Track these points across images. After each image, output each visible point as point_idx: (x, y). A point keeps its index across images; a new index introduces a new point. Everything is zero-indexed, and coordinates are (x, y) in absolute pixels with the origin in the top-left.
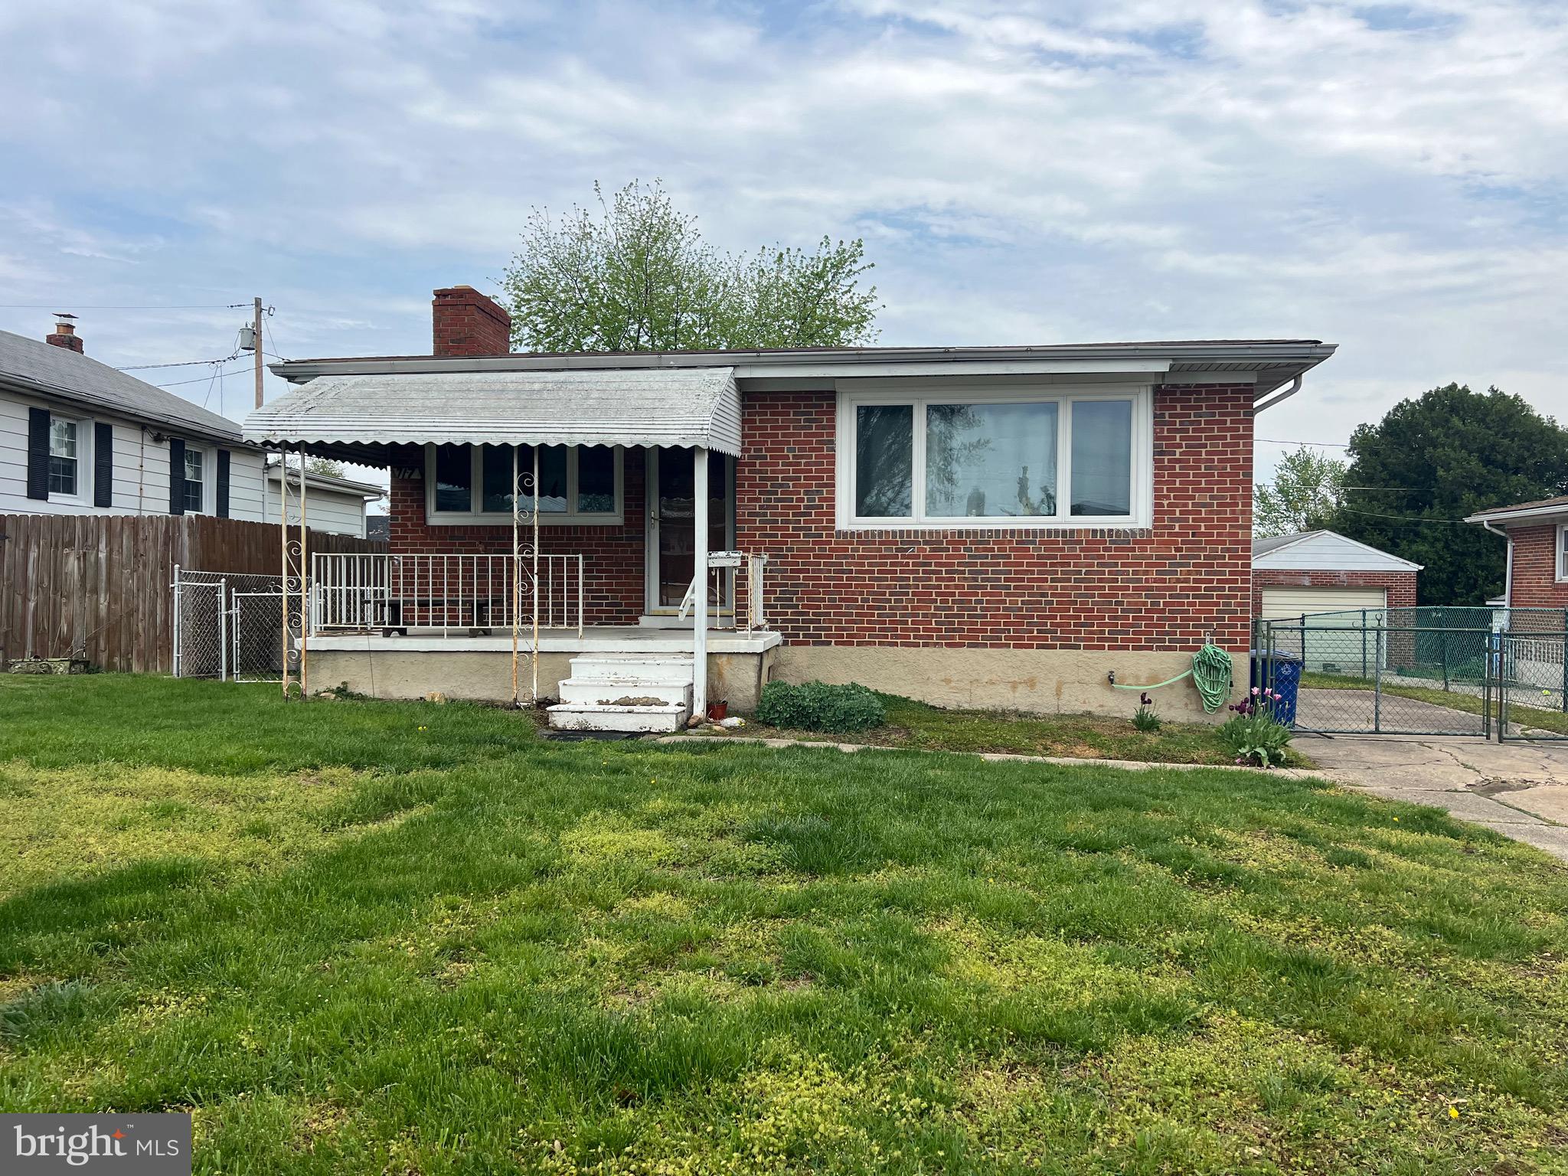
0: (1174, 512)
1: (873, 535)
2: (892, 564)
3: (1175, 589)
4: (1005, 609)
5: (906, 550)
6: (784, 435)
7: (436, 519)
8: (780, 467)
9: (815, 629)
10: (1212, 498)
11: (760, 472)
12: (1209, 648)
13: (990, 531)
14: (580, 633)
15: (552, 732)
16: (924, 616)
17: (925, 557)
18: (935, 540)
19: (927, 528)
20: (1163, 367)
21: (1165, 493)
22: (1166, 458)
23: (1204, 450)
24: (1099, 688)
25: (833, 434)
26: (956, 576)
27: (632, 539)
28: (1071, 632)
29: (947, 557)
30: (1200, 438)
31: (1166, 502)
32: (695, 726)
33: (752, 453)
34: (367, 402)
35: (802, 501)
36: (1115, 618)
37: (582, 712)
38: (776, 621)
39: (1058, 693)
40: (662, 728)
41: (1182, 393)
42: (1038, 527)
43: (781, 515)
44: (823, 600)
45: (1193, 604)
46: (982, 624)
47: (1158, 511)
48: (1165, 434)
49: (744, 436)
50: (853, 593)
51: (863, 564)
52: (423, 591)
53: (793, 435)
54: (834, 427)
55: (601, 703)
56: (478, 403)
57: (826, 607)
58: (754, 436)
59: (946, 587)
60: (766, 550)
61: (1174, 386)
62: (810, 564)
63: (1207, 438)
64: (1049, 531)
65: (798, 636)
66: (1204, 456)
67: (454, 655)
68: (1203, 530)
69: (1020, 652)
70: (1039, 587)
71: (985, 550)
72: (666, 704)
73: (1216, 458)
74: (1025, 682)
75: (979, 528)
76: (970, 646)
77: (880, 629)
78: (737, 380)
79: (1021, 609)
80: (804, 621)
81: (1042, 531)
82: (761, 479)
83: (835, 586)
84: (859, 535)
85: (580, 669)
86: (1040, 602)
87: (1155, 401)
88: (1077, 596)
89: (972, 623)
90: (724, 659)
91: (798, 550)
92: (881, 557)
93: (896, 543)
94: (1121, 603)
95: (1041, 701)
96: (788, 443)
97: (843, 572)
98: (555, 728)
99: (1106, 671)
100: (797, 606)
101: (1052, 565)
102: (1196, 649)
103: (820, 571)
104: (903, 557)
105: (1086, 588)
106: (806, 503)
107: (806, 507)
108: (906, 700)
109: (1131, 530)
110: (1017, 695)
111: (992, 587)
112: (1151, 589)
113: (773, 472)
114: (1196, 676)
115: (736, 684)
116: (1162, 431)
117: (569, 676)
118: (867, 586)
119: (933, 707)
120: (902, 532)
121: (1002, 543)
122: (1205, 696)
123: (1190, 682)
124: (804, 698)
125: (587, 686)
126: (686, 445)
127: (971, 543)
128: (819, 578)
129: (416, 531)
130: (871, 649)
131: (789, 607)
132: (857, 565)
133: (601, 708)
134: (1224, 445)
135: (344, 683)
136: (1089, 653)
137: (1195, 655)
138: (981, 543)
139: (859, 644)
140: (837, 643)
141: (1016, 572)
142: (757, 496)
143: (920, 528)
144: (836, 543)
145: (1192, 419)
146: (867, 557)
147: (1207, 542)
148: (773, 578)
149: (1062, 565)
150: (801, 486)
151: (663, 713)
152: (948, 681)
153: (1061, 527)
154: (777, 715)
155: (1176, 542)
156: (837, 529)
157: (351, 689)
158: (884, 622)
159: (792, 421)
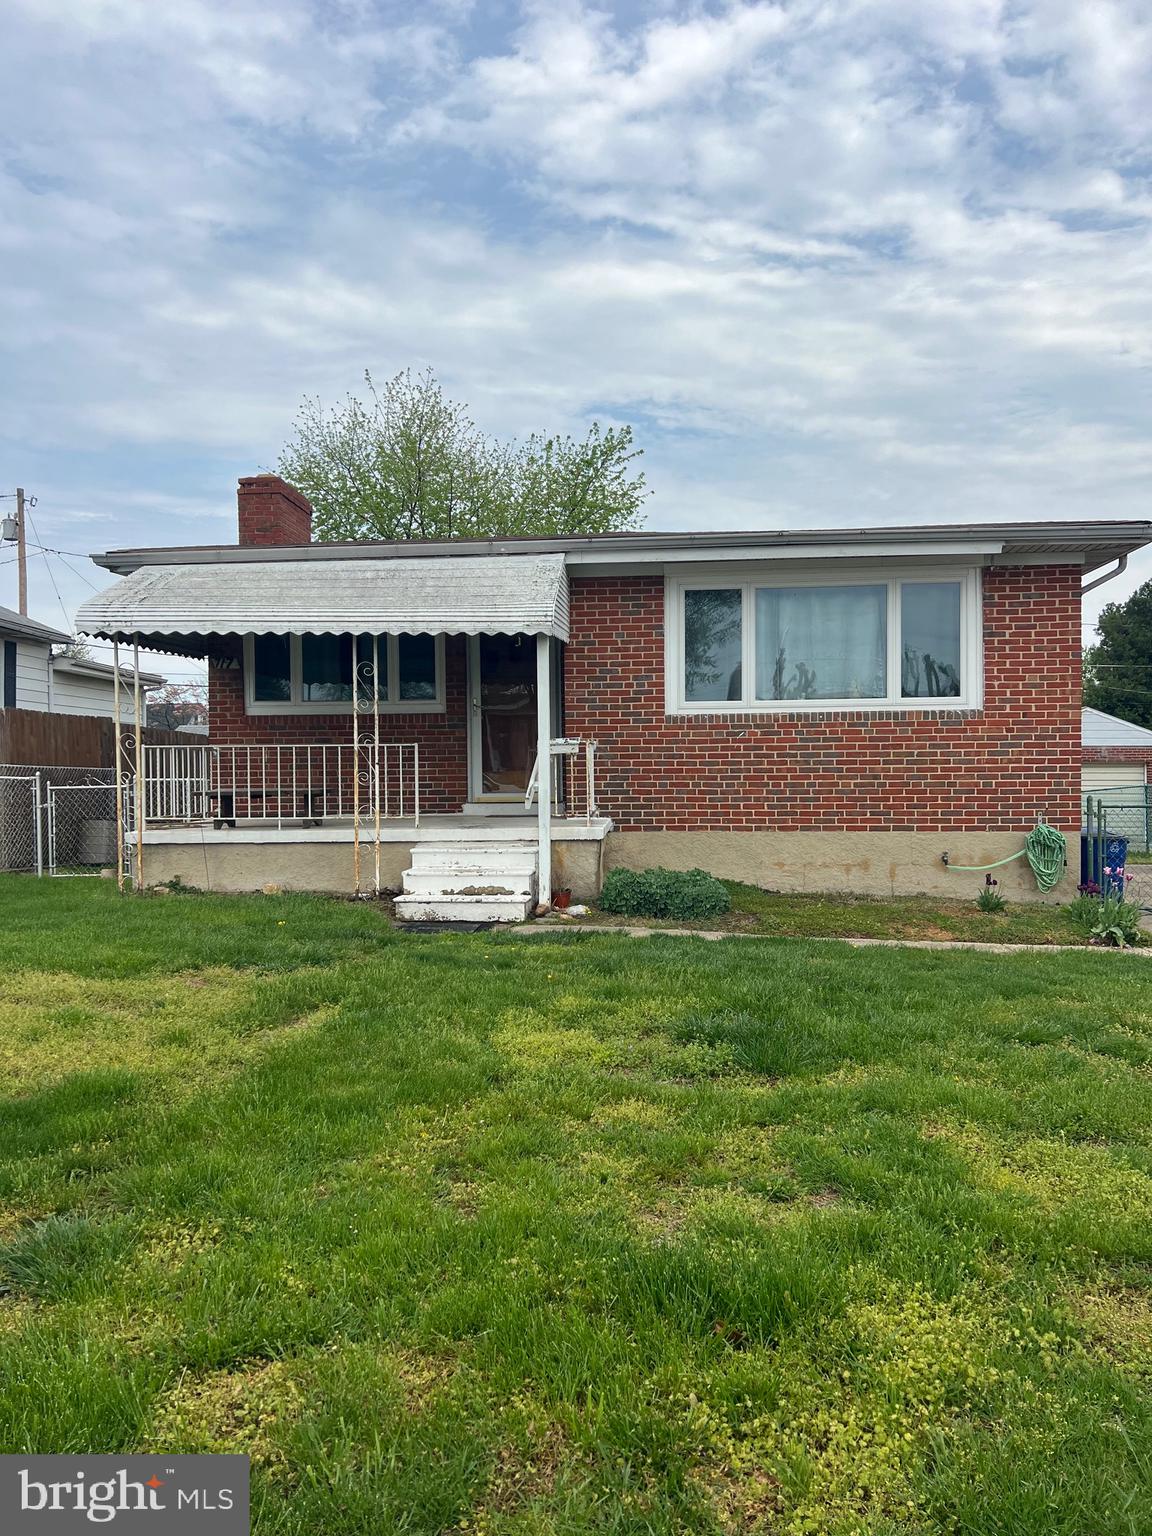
0: (1005, 693)
1: (704, 720)
2: (723, 749)
3: (1007, 769)
4: (837, 792)
5: (738, 734)
6: (612, 621)
7: (256, 708)
8: (609, 653)
9: (646, 814)
10: (1042, 678)
11: (589, 657)
12: (1044, 828)
13: (821, 714)
14: (417, 823)
15: (400, 924)
16: (756, 799)
17: (756, 741)
18: (766, 723)
19: (757, 711)
20: (996, 549)
21: (996, 674)
22: (996, 639)
23: (1033, 631)
24: (933, 869)
25: (661, 619)
26: (788, 759)
27: (455, 726)
28: (904, 814)
29: (779, 741)
30: (1029, 619)
31: (996, 683)
32: (542, 915)
33: (580, 639)
34: (198, 592)
35: (631, 685)
36: (947, 799)
37: (429, 903)
38: (607, 807)
39: (892, 875)
40: (511, 918)
41: (1011, 575)
42: (870, 709)
43: (611, 700)
44: (654, 785)
45: (1026, 784)
46: (815, 807)
47: (989, 691)
48: (995, 615)
49: (572, 622)
50: (684, 778)
51: (694, 749)
52: (256, 782)
53: (620, 621)
54: (662, 612)
55: (445, 893)
56: (314, 593)
57: (657, 792)
58: (582, 622)
59: (778, 770)
60: (596, 736)
61: (1003, 568)
62: (640, 749)
63: (1036, 619)
64: (881, 713)
65: (629, 821)
66: (1033, 637)
67: (289, 847)
68: (1033, 710)
69: (853, 834)
70: (871, 770)
71: (817, 733)
72: (512, 893)
73: (1045, 638)
74: (859, 865)
75: (810, 711)
76: (803, 829)
77: (712, 814)
78: (567, 566)
79: (854, 792)
80: (635, 807)
81: (874, 713)
82: (589, 664)
83: (666, 771)
84: (690, 720)
85: (421, 860)
86: (873, 785)
87: (984, 583)
88: (910, 777)
89: (805, 807)
90: (564, 846)
91: (628, 735)
92: (712, 742)
93: (727, 727)
94: (953, 784)
95: (877, 884)
96: (617, 628)
97: (673, 757)
98: (403, 920)
99: (940, 853)
100: (627, 792)
101: (884, 747)
102: (1030, 829)
103: (650, 756)
104: (734, 741)
105: (919, 770)
106: (635, 688)
107: (635, 692)
108: (739, 884)
109: (962, 711)
110: (850, 877)
111: (824, 770)
112: (983, 769)
113: (601, 658)
114: (1031, 856)
115: (578, 871)
116: (992, 612)
117: (411, 866)
118: (698, 771)
119: (767, 891)
120: (732, 716)
121: (834, 725)
122: (1040, 876)
123: (1024, 862)
124: (651, 885)
125: (433, 876)
126: (530, 632)
127: (803, 726)
128: (650, 764)
129: (236, 722)
130: (702, 834)
131: (620, 793)
132: (687, 749)
133: (448, 898)
134: (1053, 626)
135: (176, 877)
136: (922, 835)
137: (1028, 835)
138: (812, 726)
139: (691, 829)
140: (668, 828)
141: (848, 755)
142: (586, 682)
143: (750, 712)
144: (666, 728)
145: (1022, 600)
146: (698, 742)
147: (1038, 723)
148: (602, 764)
149: (894, 747)
150: (630, 671)
151: (511, 902)
152: (781, 865)
153: (892, 709)
154: (623, 903)
155: (1008, 723)
156: (667, 714)
157: (184, 882)
158: (716, 807)
159: (620, 607)
